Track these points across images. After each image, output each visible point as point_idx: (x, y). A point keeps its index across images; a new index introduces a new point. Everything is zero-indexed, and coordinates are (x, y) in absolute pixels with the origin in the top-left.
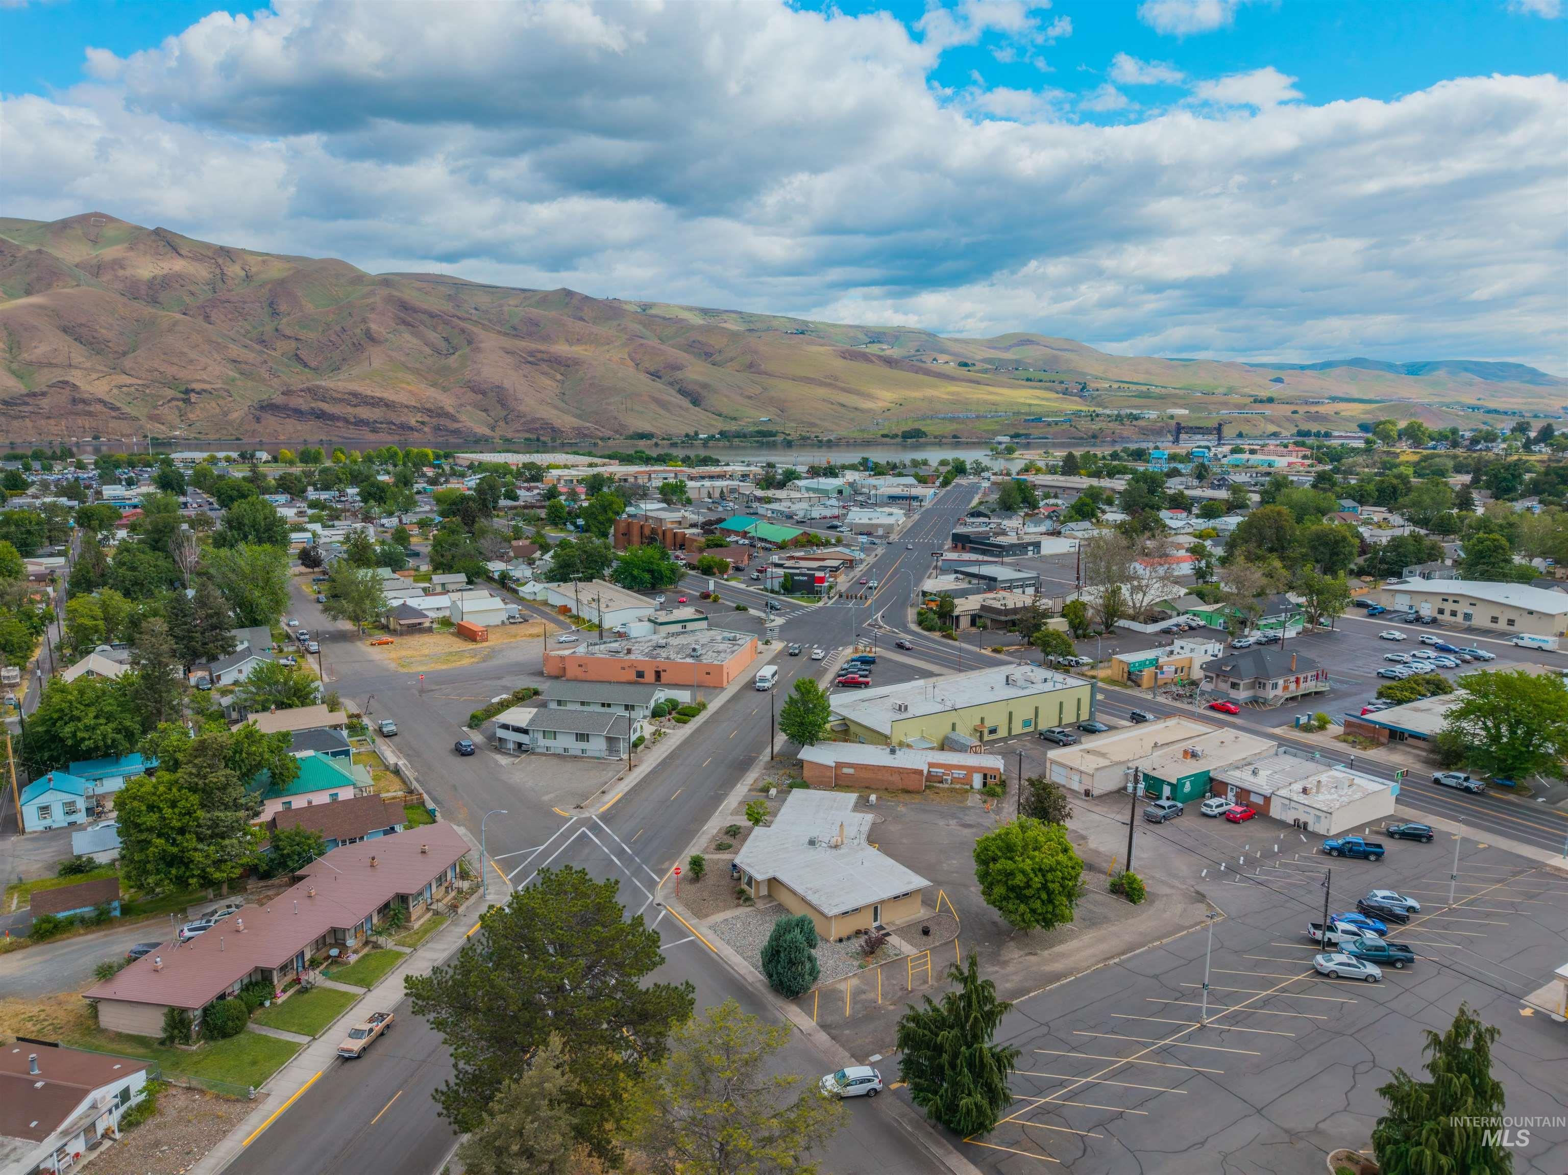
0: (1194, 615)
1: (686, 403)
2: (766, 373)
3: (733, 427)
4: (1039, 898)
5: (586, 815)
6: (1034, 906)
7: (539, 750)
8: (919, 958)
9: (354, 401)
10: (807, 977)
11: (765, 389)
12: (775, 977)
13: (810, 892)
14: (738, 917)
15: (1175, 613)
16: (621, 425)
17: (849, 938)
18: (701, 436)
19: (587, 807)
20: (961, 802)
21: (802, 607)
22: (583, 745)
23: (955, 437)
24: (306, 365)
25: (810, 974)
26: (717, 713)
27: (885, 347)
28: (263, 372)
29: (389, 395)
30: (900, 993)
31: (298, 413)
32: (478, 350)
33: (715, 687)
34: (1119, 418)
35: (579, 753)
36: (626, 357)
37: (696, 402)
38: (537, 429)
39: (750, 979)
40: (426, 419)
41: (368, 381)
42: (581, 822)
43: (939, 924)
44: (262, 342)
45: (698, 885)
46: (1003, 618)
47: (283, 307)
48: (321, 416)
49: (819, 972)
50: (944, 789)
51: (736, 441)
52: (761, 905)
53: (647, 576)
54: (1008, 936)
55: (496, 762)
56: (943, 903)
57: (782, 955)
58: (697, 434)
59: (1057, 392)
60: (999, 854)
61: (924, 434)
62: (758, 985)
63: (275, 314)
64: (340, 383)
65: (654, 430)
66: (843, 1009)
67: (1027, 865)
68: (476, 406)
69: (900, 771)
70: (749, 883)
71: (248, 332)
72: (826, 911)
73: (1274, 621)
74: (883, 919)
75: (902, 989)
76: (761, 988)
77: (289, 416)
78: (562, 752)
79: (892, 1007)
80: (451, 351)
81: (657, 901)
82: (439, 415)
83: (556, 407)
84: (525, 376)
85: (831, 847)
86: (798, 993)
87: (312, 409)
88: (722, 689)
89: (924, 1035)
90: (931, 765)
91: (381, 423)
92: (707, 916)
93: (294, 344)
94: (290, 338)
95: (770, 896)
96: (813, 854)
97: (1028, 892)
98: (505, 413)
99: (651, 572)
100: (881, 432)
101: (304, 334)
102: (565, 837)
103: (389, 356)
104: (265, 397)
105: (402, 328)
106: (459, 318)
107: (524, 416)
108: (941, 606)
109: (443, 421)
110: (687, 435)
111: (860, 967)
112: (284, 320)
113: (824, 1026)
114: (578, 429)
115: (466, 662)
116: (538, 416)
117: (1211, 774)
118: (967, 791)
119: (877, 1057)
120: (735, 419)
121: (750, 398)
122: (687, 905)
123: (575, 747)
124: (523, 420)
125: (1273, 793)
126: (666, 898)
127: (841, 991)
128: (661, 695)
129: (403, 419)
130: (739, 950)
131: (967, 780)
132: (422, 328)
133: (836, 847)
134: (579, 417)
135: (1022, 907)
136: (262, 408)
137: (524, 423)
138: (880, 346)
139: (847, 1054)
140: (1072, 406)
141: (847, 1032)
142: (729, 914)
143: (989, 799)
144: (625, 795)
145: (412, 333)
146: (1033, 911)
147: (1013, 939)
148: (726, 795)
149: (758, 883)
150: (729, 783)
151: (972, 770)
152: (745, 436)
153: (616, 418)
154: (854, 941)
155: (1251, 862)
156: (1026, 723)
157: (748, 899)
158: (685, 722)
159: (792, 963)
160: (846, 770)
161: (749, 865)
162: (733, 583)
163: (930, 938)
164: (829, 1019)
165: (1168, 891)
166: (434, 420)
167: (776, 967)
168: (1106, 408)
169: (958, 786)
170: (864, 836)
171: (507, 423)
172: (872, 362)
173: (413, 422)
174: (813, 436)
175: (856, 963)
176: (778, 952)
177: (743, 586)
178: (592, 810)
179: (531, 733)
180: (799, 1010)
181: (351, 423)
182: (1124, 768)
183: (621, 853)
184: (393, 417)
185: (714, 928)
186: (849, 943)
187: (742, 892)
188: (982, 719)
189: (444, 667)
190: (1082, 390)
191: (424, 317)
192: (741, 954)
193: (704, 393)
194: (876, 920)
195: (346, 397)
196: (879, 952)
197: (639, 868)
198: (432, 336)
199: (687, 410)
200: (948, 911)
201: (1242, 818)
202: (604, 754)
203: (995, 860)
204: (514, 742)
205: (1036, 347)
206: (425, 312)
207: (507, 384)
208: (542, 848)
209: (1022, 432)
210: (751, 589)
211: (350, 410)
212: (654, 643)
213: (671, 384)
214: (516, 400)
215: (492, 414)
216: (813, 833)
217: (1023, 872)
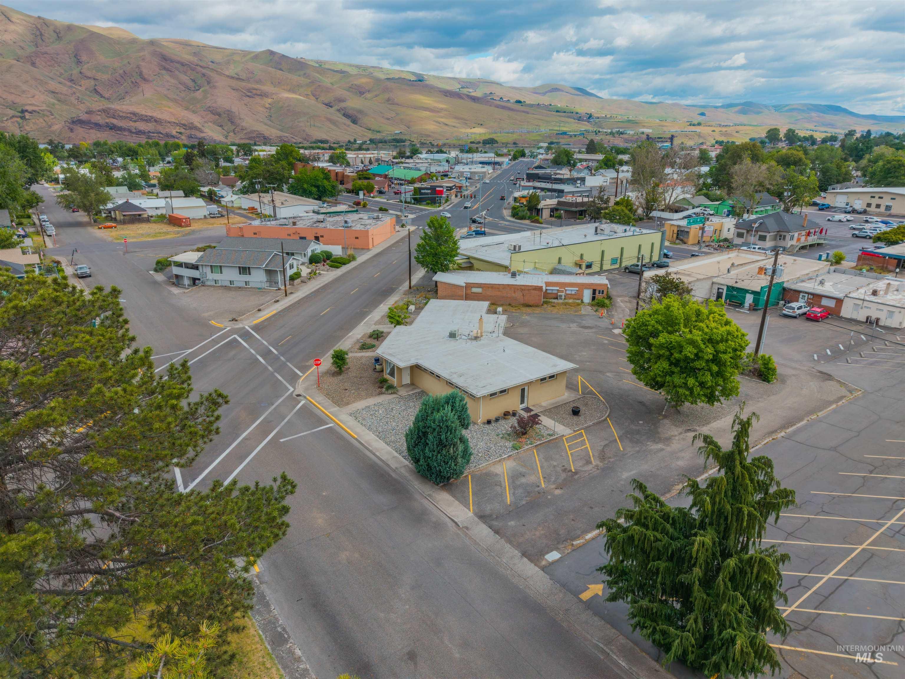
0: (705, 207)
1: (348, 122)
2: (398, 104)
3: (378, 136)
4: (709, 370)
5: (239, 325)
6: (702, 379)
7: (208, 283)
8: (575, 437)
9: (135, 118)
10: (460, 460)
11: (397, 114)
12: (422, 462)
13: (455, 376)
14: (380, 404)
15: (691, 207)
16: (307, 135)
17: (497, 420)
18: (358, 142)
19: (241, 320)
20: (576, 311)
21: (428, 210)
22: (246, 278)
23: (515, 143)
24: (102, 97)
25: (463, 457)
26: (364, 263)
27: (471, 91)
28: (73, 99)
29: (157, 114)
30: (563, 476)
31: (98, 126)
32: (214, 87)
33: (363, 249)
34: (612, 133)
35: (243, 285)
36: (309, 93)
37: (355, 121)
38: (254, 137)
39: (393, 465)
40: (183, 131)
41: (143, 105)
42: (233, 331)
43: (586, 405)
44: (72, 81)
45: (340, 377)
46: (574, 209)
47: (84, 58)
48: (113, 128)
49: (471, 454)
50: (558, 304)
51: (380, 145)
52: (403, 392)
53: (314, 189)
54: (660, 414)
55: (170, 292)
56: (584, 387)
57: (430, 437)
58: (355, 141)
59: (574, 119)
60: (660, 328)
61: (496, 142)
62: (403, 471)
63: (79, 62)
64: (124, 106)
65: (328, 138)
66: (502, 495)
67: (697, 335)
68: (214, 123)
69: (523, 289)
70: (392, 374)
71: (61, 74)
72: (474, 392)
73: (762, 209)
74: (530, 402)
75: (564, 470)
76: (407, 475)
77: (92, 128)
78: (228, 284)
79: (558, 492)
80: (197, 88)
81: (296, 393)
82: (191, 128)
83: (266, 124)
84: (245, 105)
85: (471, 339)
86: (449, 478)
87: (107, 123)
88: (368, 249)
89: (657, 540)
90: (548, 284)
91: (153, 133)
92: (348, 404)
93: (93, 82)
94: (90, 78)
95: (413, 384)
96: (452, 344)
97: (698, 364)
98: (234, 127)
99: (317, 187)
100: (470, 141)
101: (99, 76)
102: (216, 342)
103: (156, 90)
104: (74, 116)
105: (164, 72)
106: (201, 67)
107: (246, 129)
108: (529, 202)
109: (193, 132)
110: (349, 142)
111: (514, 448)
112: (85, 66)
113: (483, 517)
114: (280, 137)
115: (169, 237)
116: (255, 129)
117: (785, 285)
118: (578, 305)
119: (553, 556)
120: (379, 132)
121: (388, 119)
122: (328, 395)
123: (240, 279)
124: (245, 132)
125: (846, 296)
126: (306, 389)
127: (497, 475)
128: (319, 248)
129: (168, 130)
130: (381, 436)
131: (579, 296)
132: (177, 73)
133: (476, 338)
134: (281, 130)
135: (691, 381)
136: (73, 122)
137: (246, 134)
138: (468, 90)
139: (517, 553)
140: (584, 127)
141: (512, 523)
142: (371, 401)
143: (600, 309)
144: (279, 312)
145: (170, 76)
146: (702, 385)
147: (665, 417)
148: (370, 312)
149: (400, 369)
150: (374, 304)
151: (583, 286)
152: (385, 142)
153: (304, 131)
154: (502, 422)
155: (848, 348)
156: (614, 261)
157: (391, 387)
158: (337, 267)
159: (442, 445)
160: (474, 290)
161: (391, 355)
162: (377, 199)
163: (582, 418)
164: (488, 509)
165: (793, 372)
166: (187, 131)
167: (423, 450)
168: (603, 128)
169: (571, 301)
170: (501, 331)
171: (235, 134)
172: (463, 99)
173: (174, 133)
174: (428, 142)
175: (509, 444)
176: (425, 434)
177: (385, 200)
178: (245, 322)
179: (200, 268)
180: (451, 498)
181: (133, 133)
182: (710, 283)
183: (266, 354)
184: (160, 129)
185: (354, 415)
186: (498, 424)
187: (385, 381)
188: (582, 255)
189: (152, 239)
190: (589, 118)
191: (178, 65)
192: (384, 439)
193: (359, 116)
194: (522, 402)
195: (129, 115)
196: (531, 432)
197: (284, 365)
198: (184, 78)
199: (348, 126)
200: (591, 393)
201: (822, 317)
202: (265, 285)
203: (655, 334)
204: (189, 278)
205: (561, 93)
206: (178, 62)
207: (234, 109)
208: (190, 351)
209: (555, 141)
210: (391, 201)
211: (132, 124)
212: (315, 220)
213: (338, 110)
214: (240, 119)
215: (225, 128)
216: (453, 328)
217: (692, 342)
